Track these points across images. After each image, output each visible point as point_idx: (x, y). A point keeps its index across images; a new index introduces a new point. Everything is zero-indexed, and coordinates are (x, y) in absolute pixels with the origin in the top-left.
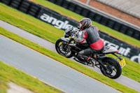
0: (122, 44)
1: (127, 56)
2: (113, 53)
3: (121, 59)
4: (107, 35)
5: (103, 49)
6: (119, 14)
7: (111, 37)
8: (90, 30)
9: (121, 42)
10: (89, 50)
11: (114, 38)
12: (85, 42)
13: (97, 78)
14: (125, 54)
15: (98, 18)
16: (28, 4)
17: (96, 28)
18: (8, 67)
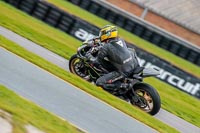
0: (189, 78)
1: (195, 96)
4: (168, 63)
6: (187, 34)
7: (174, 67)
9: (189, 75)
11: (179, 69)
13: (152, 124)
14: (193, 92)
15: (157, 39)
16: (58, 14)
18: (26, 103)
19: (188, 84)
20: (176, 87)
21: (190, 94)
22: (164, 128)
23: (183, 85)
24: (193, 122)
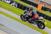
1: (9, 4)
2: (42, 19)
3: (45, 22)
5: (38, 18)
8: (33, 11)
10: (33, 18)
12: (31, 15)
19: (7, 1)
20: (4, 2)
21: (8, 3)
22: (2, 13)
23: (6, 1)
24: (9, 11)
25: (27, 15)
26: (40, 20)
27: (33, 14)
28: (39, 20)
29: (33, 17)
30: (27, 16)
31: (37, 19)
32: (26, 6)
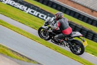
0: (49, 15)
4: (39, 8)
9: (48, 13)
10: (61, 34)
11: (43, 10)
12: (59, 29)
13: (32, 38)
17: (66, 19)
25: (50, 29)
26: (74, 39)
27: (61, 26)
28: (72, 37)
29: (61, 32)
30: (50, 31)
31: (70, 36)
32: (84, 27)
